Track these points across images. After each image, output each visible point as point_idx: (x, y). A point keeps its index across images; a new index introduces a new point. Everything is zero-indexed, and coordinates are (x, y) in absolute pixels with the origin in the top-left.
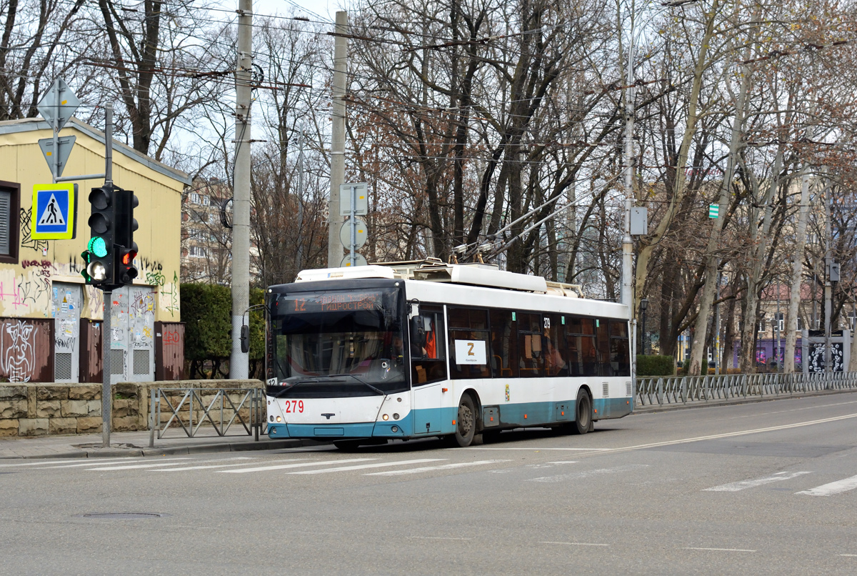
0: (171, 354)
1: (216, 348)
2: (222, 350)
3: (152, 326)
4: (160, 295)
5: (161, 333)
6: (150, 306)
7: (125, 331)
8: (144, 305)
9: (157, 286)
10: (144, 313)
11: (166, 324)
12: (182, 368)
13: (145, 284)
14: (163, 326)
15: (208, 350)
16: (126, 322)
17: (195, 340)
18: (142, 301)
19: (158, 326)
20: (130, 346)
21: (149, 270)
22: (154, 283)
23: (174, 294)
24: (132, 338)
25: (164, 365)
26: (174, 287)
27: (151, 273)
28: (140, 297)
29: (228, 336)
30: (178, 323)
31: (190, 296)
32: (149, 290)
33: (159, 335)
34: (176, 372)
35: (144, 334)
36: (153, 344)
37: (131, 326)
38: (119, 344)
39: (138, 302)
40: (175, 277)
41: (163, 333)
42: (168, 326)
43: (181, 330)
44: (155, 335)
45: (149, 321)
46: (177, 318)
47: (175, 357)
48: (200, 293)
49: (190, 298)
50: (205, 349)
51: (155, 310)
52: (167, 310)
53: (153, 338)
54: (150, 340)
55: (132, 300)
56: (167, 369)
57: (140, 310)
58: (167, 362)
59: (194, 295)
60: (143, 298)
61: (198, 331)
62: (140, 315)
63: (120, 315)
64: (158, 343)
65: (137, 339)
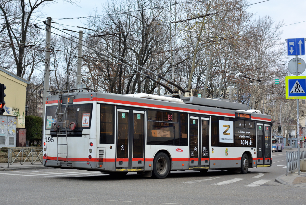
0: (22, 138)
1: (37, 137)
2: (39, 137)
3: (15, 129)
4: (18, 119)
5: (18, 131)
6: (15, 123)
7: (6, 130)
8: (13, 122)
9: (17, 116)
10: (13, 125)
11: (20, 129)
12: (25, 143)
13: (13, 115)
14: (19, 129)
15: (34, 137)
16: (6, 128)
17: (30, 134)
18: (12, 121)
19: (17, 129)
20: (8, 135)
21: (15, 111)
22: (16, 115)
23: (23, 119)
24: (8, 133)
25: (19, 142)
26: (23, 117)
27: (15, 112)
28: (11, 120)
29: (41, 133)
30: (24, 128)
31: (28, 120)
32: (15, 118)
33: (18, 132)
34: (23, 144)
35: (13, 131)
36: (15, 135)
37: (8, 129)
38: (4, 135)
39: (11, 121)
40: (24, 114)
41: (19, 131)
42: (21, 129)
43: (25, 131)
44: (16, 132)
45: (14, 128)
46: (24, 127)
47: (23, 139)
48: (32, 119)
49: (28, 121)
50: (33, 137)
51: (16, 124)
52: (21, 124)
53: (16, 133)
54: (15, 134)
55: (9, 121)
56: (20, 143)
57: (11, 124)
58: (20, 141)
59: (30, 119)
60: (13, 120)
61: (31, 131)
62: (11, 126)
63: (4, 125)
64: (17, 135)
65: (10, 133)
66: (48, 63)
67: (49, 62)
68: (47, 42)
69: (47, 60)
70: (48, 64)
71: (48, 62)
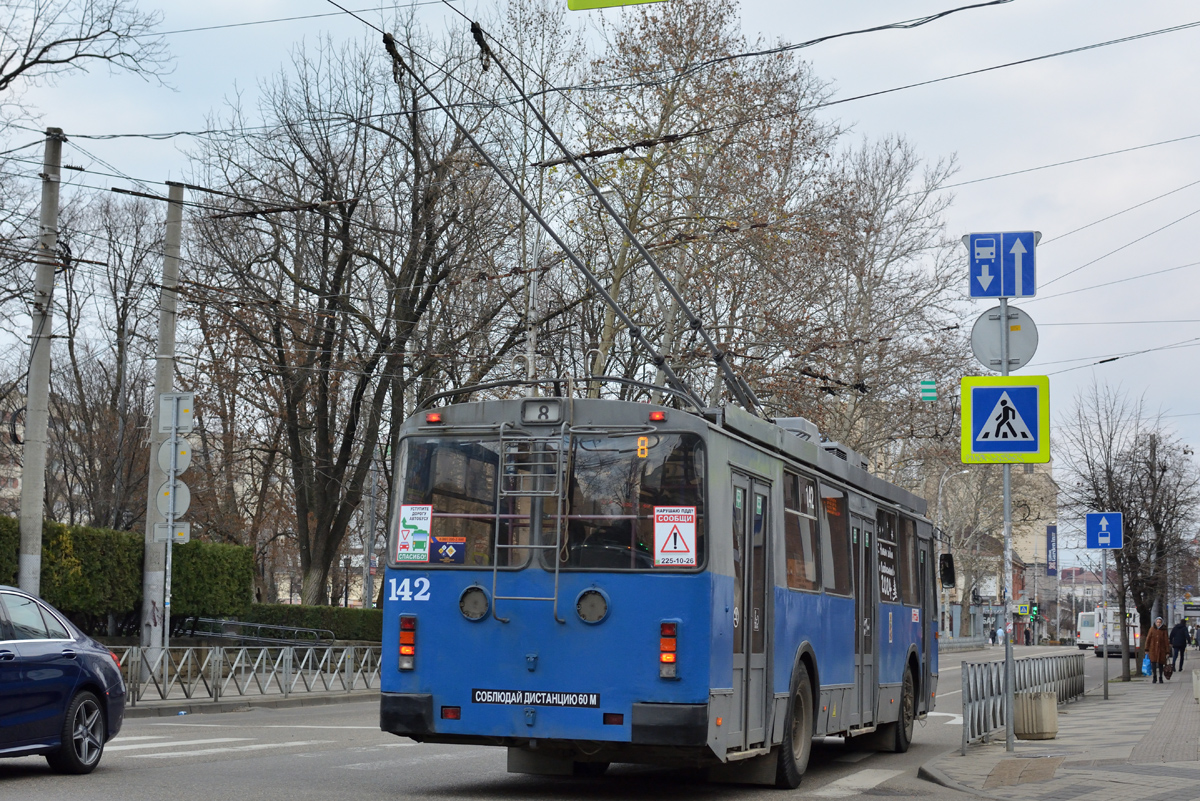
66: (48, 307)
67: (49, 303)
68: (45, 226)
69: (44, 295)
70: (44, 309)
71: (45, 305)
